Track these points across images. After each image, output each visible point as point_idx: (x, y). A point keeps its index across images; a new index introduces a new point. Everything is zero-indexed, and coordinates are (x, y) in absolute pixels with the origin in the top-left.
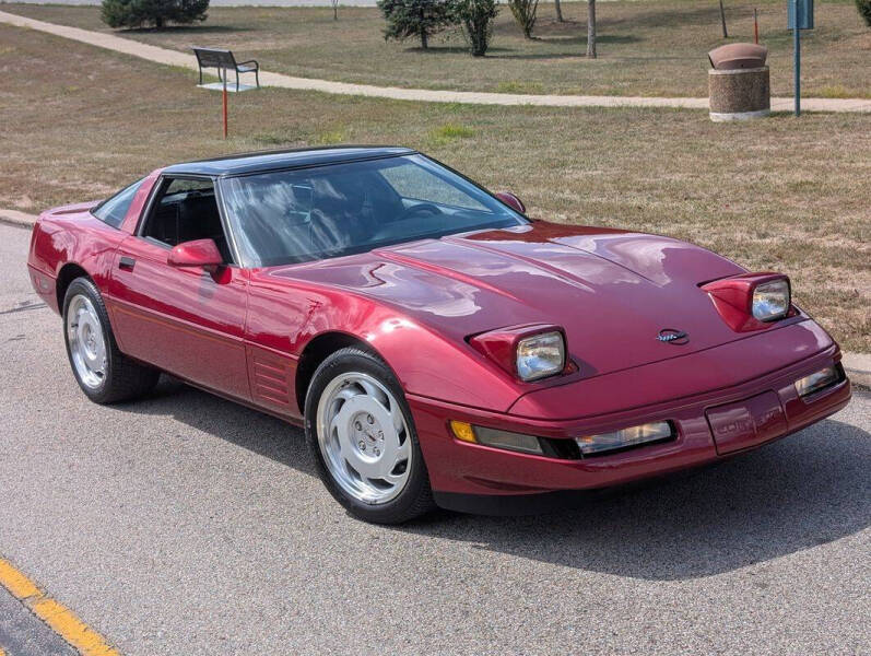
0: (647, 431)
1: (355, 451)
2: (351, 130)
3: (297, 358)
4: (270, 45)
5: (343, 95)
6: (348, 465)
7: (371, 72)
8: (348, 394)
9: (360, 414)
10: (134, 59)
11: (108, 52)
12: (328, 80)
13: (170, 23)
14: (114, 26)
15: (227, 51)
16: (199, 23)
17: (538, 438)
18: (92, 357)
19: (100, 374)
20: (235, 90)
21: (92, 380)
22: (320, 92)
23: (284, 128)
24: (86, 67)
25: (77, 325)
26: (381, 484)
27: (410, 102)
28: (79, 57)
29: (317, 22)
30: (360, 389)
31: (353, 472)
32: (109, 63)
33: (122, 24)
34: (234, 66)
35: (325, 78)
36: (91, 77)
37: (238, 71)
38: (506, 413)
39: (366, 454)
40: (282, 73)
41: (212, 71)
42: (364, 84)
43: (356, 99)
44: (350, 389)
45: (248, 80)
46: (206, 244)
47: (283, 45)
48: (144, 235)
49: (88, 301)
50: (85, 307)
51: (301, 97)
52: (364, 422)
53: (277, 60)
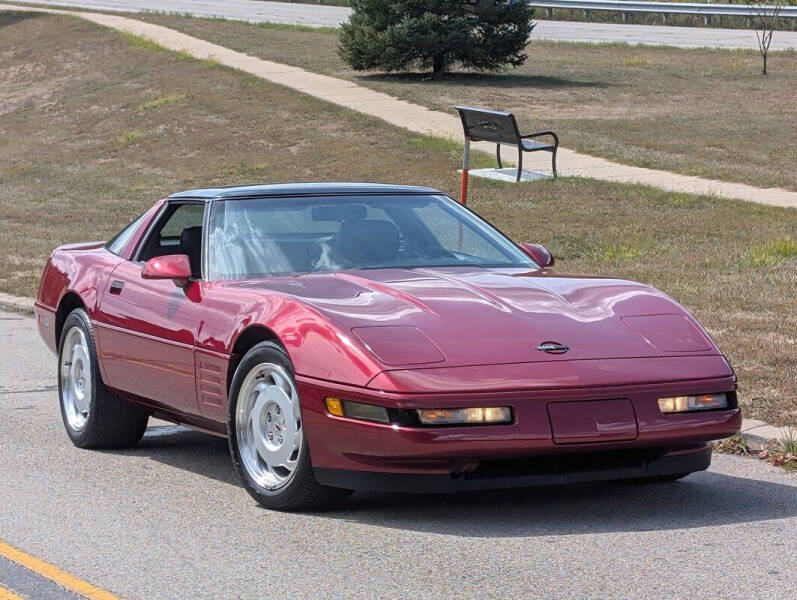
0: (490, 414)
1: (264, 440)
2: (664, 247)
3: (228, 356)
4: (618, 112)
5: (685, 196)
6: (259, 455)
7: (758, 163)
8: (263, 386)
9: (271, 404)
10: (373, 124)
11: (333, 109)
12: (679, 172)
13: (457, 67)
14: (359, 68)
15: (507, 114)
16: (508, 69)
17: (387, 409)
18: (80, 395)
19: (85, 415)
20: (513, 179)
21: (78, 422)
22: (649, 188)
23: (560, 239)
24: (291, 133)
25: (70, 364)
26: (282, 471)
27: (781, 209)
28: (286, 115)
29: (727, 78)
30: (272, 381)
31: (262, 463)
32: (330, 129)
33: (372, 65)
34: (516, 138)
35: (675, 168)
36: (293, 150)
37: (522, 148)
38: (365, 387)
39: (273, 443)
40: (609, 158)
41: (487, 147)
42: (736, 181)
43: (702, 201)
44: (265, 382)
45: (538, 164)
46: (182, 260)
47: (641, 112)
48: (139, 260)
49: (83, 334)
50: (80, 343)
51: (613, 194)
52: (274, 413)
53: (613, 136)
